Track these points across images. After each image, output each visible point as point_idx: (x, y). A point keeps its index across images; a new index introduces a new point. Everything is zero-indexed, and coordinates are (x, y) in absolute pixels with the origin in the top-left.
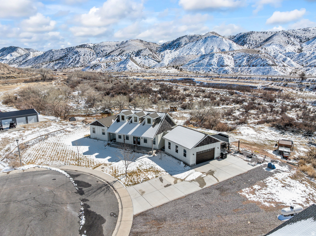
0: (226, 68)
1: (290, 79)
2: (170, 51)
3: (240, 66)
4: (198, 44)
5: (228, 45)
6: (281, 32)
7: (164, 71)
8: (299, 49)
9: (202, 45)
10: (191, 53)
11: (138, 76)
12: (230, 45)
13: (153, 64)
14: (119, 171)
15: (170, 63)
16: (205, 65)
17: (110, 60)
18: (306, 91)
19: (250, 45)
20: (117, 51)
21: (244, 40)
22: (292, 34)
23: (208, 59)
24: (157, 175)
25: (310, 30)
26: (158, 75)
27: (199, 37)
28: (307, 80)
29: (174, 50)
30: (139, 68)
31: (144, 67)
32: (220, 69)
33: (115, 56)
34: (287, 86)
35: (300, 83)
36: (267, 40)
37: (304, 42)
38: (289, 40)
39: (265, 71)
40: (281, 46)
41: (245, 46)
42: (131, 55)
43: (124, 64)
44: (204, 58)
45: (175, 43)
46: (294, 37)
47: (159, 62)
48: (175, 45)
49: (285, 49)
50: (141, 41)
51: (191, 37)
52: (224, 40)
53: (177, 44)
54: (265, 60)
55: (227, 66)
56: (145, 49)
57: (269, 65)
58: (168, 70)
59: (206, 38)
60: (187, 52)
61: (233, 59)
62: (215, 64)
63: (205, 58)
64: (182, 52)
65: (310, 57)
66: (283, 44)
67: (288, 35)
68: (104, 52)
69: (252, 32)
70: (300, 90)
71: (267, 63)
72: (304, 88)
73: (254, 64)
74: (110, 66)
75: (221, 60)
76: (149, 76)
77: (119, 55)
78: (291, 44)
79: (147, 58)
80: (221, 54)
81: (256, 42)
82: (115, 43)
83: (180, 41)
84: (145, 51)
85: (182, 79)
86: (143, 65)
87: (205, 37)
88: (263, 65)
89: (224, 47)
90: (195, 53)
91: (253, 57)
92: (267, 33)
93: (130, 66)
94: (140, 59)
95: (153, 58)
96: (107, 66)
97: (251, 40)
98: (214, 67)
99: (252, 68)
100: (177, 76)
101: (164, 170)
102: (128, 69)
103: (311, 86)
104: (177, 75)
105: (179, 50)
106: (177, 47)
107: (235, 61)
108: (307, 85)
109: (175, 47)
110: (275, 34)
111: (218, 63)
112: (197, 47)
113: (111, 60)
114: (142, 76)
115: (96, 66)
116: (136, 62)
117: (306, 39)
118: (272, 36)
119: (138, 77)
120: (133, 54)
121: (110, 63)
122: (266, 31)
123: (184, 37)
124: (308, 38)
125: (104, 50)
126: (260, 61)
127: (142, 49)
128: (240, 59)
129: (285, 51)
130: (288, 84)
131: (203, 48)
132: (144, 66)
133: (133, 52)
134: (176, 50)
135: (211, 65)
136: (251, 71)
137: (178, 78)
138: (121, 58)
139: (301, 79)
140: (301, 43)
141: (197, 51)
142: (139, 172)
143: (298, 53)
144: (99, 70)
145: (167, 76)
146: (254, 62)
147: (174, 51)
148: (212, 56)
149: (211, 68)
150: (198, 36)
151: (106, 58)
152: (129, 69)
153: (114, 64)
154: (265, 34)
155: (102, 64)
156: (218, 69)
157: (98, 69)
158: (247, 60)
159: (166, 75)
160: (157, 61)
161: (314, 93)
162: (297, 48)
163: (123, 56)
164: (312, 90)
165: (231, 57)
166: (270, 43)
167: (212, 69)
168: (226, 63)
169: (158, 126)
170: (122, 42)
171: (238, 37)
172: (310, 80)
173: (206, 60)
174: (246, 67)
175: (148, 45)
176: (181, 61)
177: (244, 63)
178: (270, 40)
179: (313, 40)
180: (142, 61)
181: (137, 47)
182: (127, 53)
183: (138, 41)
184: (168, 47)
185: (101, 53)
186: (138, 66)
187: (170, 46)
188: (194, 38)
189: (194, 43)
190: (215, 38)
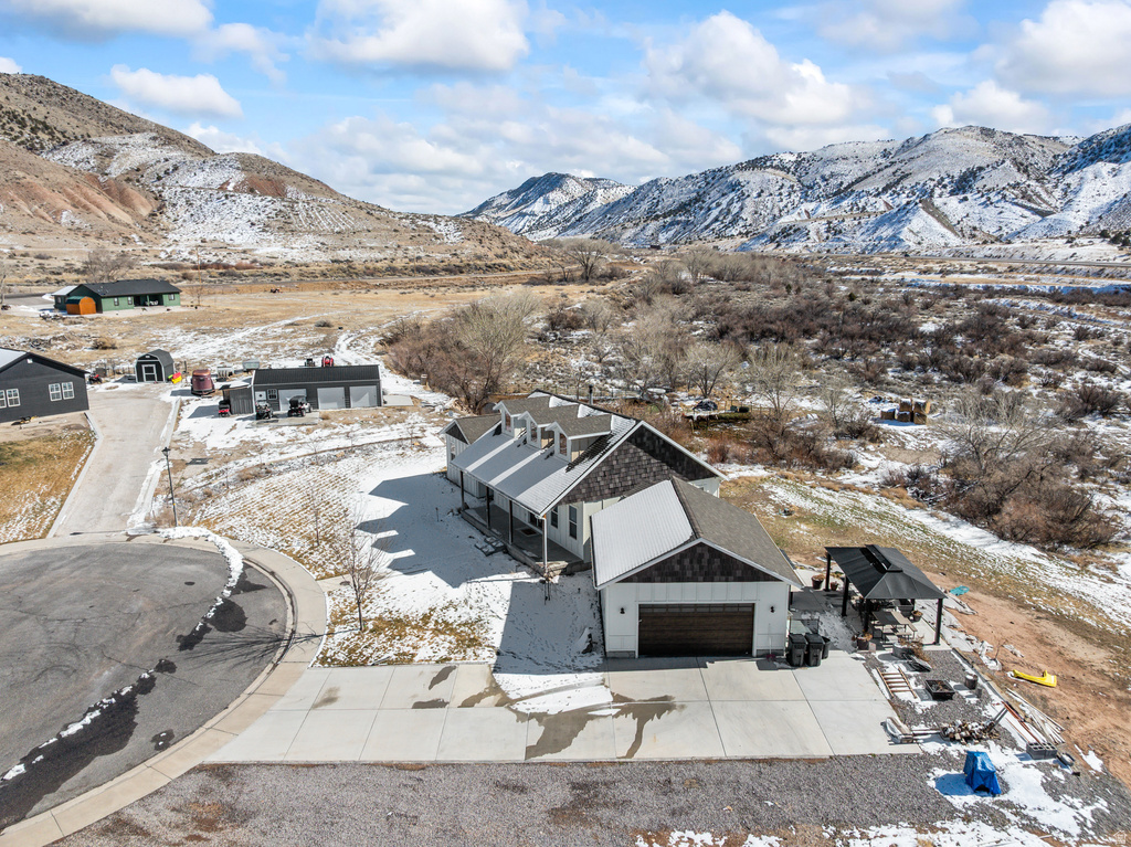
2: (1114, 165)
7: (1053, 251)
11: (925, 272)
13: (1018, 222)
14: (369, 607)
15: (1095, 220)
17: (847, 209)
20: (878, 175)
24: (452, 656)
26: (1011, 271)
30: (954, 241)
31: (974, 236)
33: (868, 193)
42: (933, 191)
43: (892, 225)
47: (1043, 214)
50: (987, 133)
56: (997, 165)
58: (1072, 250)
68: (833, 182)
74: (840, 232)
76: (970, 273)
77: (885, 190)
79: (994, 199)
82: (879, 148)
84: (993, 173)
85: (1116, 287)
86: (975, 229)
93: (916, 234)
94: (962, 204)
95: (1020, 201)
96: (828, 231)
100: (1098, 274)
101: (498, 643)
102: (907, 243)
104: (1098, 269)
113: (851, 210)
114: (941, 272)
115: (791, 231)
116: (942, 218)
119: (924, 277)
120: (945, 186)
121: (843, 221)
125: (832, 175)
127: (984, 165)
132: (977, 233)
133: (942, 179)
137: (1097, 284)
138: (890, 203)
142: (415, 626)
144: (796, 248)
145: (1048, 276)
151: (836, 203)
152: (911, 244)
153: (859, 223)
155: (812, 227)
157: (794, 243)
159: (1049, 271)
160: (1036, 212)
163: (899, 194)
169: (583, 469)
170: (908, 141)
175: (1017, 148)
180: (971, 211)
181: (963, 157)
182: (917, 184)
183: (971, 134)
184: (1112, 149)
185: (820, 187)
186: (949, 234)
187: (1122, 147)
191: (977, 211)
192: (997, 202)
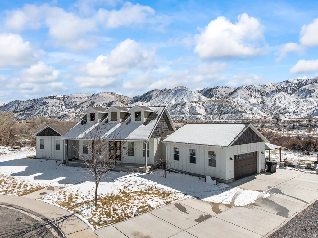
0: (199, 116)
1: (266, 121)
2: (142, 102)
3: (211, 114)
4: (169, 96)
5: (197, 97)
6: (243, 86)
8: (261, 101)
9: (173, 98)
10: (162, 105)
12: (199, 97)
14: (79, 197)
16: (177, 114)
17: (80, 111)
18: (285, 131)
19: (217, 98)
20: (87, 102)
21: (211, 94)
22: (253, 88)
23: (180, 108)
24: (168, 200)
25: (267, 86)
28: (282, 121)
29: (146, 102)
32: (192, 117)
33: (85, 107)
34: (264, 127)
35: (276, 124)
36: (232, 93)
37: (264, 95)
38: (251, 94)
39: (237, 117)
40: (245, 99)
41: (212, 98)
44: (176, 108)
45: (146, 96)
46: (255, 91)
49: (249, 101)
50: (113, 94)
51: (162, 90)
52: (193, 93)
53: (148, 97)
54: (235, 107)
55: (199, 114)
56: (116, 101)
57: (239, 112)
59: (176, 90)
60: (158, 104)
61: (204, 108)
62: (187, 113)
63: (177, 107)
64: (154, 103)
65: (272, 107)
66: (246, 97)
67: (250, 89)
68: (74, 104)
69: (218, 86)
70: (278, 130)
71: (237, 110)
72: (282, 128)
73: (225, 111)
74: (79, 116)
75: (192, 109)
77: (89, 106)
78: (253, 97)
80: (192, 104)
81: (222, 96)
82: (86, 95)
83: (151, 94)
84: (116, 103)
87: (175, 90)
88: (233, 112)
89: (194, 99)
90: (166, 104)
91: (223, 105)
92: (230, 88)
96: (76, 116)
97: (217, 94)
98: (186, 115)
99: (223, 115)
101: (177, 191)
103: (288, 126)
105: (150, 102)
107: (206, 110)
108: (284, 125)
109: (147, 99)
110: (239, 88)
111: (190, 112)
112: (168, 98)
113: (81, 111)
115: (65, 116)
117: (265, 93)
118: (236, 89)
120: (105, 106)
121: (80, 113)
122: (230, 86)
123: (155, 91)
124: (267, 92)
125: (74, 102)
126: (230, 109)
127: (113, 101)
128: (211, 107)
129: (250, 102)
130: (265, 125)
131: (174, 99)
135: (183, 113)
136: (223, 118)
139: (276, 120)
140: (262, 96)
141: (168, 102)
142: (125, 197)
143: (261, 105)
144: (67, 120)
146: (225, 110)
147: (146, 103)
148: (184, 105)
149: (183, 117)
151: (76, 109)
154: (229, 89)
155: (71, 115)
156: (190, 118)
157: (66, 119)
158: (217, 109)
161: (293, 132)
162: (259, 100)
164: (289, 129)
165: (202, 106)
166: (235, 95)
167: (185, 118)
168: (198, 112)
169: (153, 124)
170: (93, 94)
171: (205, 91)
172: (285, 121)
173: (178, 109)
174: (217, 115)
175: (120, 98)
177: (215, 111)
178: (234, 93)
179: (272, 94)
181: (108, 99)
182: (98, 105)
183: (109, 94)
184: (140, 99)
185: (71, 105)
187: (142, 99)
188: (165, 91)
189: (165, 95)
190: (185, 91)
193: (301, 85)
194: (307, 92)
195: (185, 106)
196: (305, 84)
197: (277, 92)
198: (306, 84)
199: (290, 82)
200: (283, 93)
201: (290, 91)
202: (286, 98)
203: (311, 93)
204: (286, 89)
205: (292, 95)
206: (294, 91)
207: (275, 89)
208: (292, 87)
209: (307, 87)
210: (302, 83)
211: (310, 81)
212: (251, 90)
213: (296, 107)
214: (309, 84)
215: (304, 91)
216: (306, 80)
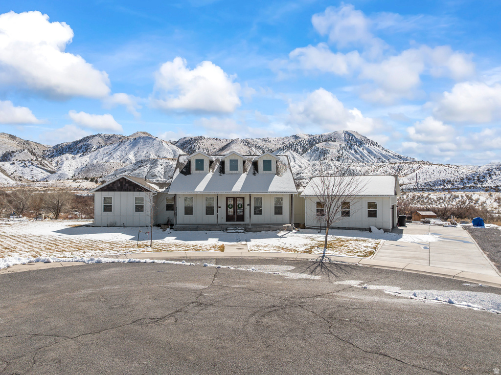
2: (73, 156)
4: (123, 147)
5: (171, 151)
6: (239, 140)
7: (71, 184)
9: (130, 150)
10: (111, 161)
12: (174, 152)
13: (40, 175)
15: (77, 174)
21: (191, 148)
22: (253, 143)
23: (148, 168)
25: (270, 141)
27: (121, 138)
29: (80, 154)
30: (12, 182)
31: (21, 180)
36: (223, 149)
44: (141, 166)
45: (80, 145)
46: (256, 147)
47: (52, 172)
48: (79, 148)
50: (13, 137)
51: (108, 137)
52: (164, 144)
53: (84, 147)
56: (21, 151)
58: (78, 184)
59: (135, 139)
60: (104, 159)
62: (160, 175)
63: (143, 166)
64: (96, 158)
67: (248, 144)
69: (201, 137)
75: (169, 170)
79: (28, 164)
80: (168, 161)
81: (208, 151)
83: (90, 142)
84: (20, 154)
86: (21, 177)
87: (134, 137)
89: (166, 154)
90: (118, 161)
92: (220, 140)
94: (12, 166)
95: (40, 166)
97: (201, 148)
105: (89, 156)
106: (83, 151)
109: (80, 151)
110: (233, 142)
111: (164, 174)
112: (122, 151)
116: (4, 172)
117: (269, 150)
118: (229, 143)
122: (219, 138)
123: (96, 137)
124: (271, 150)
127: (15, 151)
131: (132, 153)
132: (22, 179)
134: (83, 154)
135: (154, 176)
141: (122, 157)
147: (80, 156)
148: (154, 162)
150: (120, 136)
154: (218, 142)
159: (79, 190)
160: (47, 171)
171: (182, 143)
173: (145, 169)
175: (27, 145)
176: (97, 171)
178: (227, 149)
180: (17, 169)
181: (3, 146)
183: (5, 136)
184: (67, 150)
186: (8, 179)
187: (71, 149)
188: (114, 139)
189: (116, 145)
190: (151, 141)
191: (20, 169)
192: (29, 166)
193: (313, 142)
194: (320, 152)
195: (157, 165)
196: (317, 141)
197: (284, 150)
198: (319, 142)
199: (300, 138)
200: (292, 152)
201: (300, 150)
202: (296, 159)
203: (325, 153)
204: (296, 147)
205: (303, 156)
206: (305, 150)
207: (281, 146)
208: (302, 145)
209: (320, 146)
210: (314, 140)
211: (324, 138)
212: (250, 145)
213: (311, 172)
214: (323, 142)
215: (318, 151)
216: (319, 137)
